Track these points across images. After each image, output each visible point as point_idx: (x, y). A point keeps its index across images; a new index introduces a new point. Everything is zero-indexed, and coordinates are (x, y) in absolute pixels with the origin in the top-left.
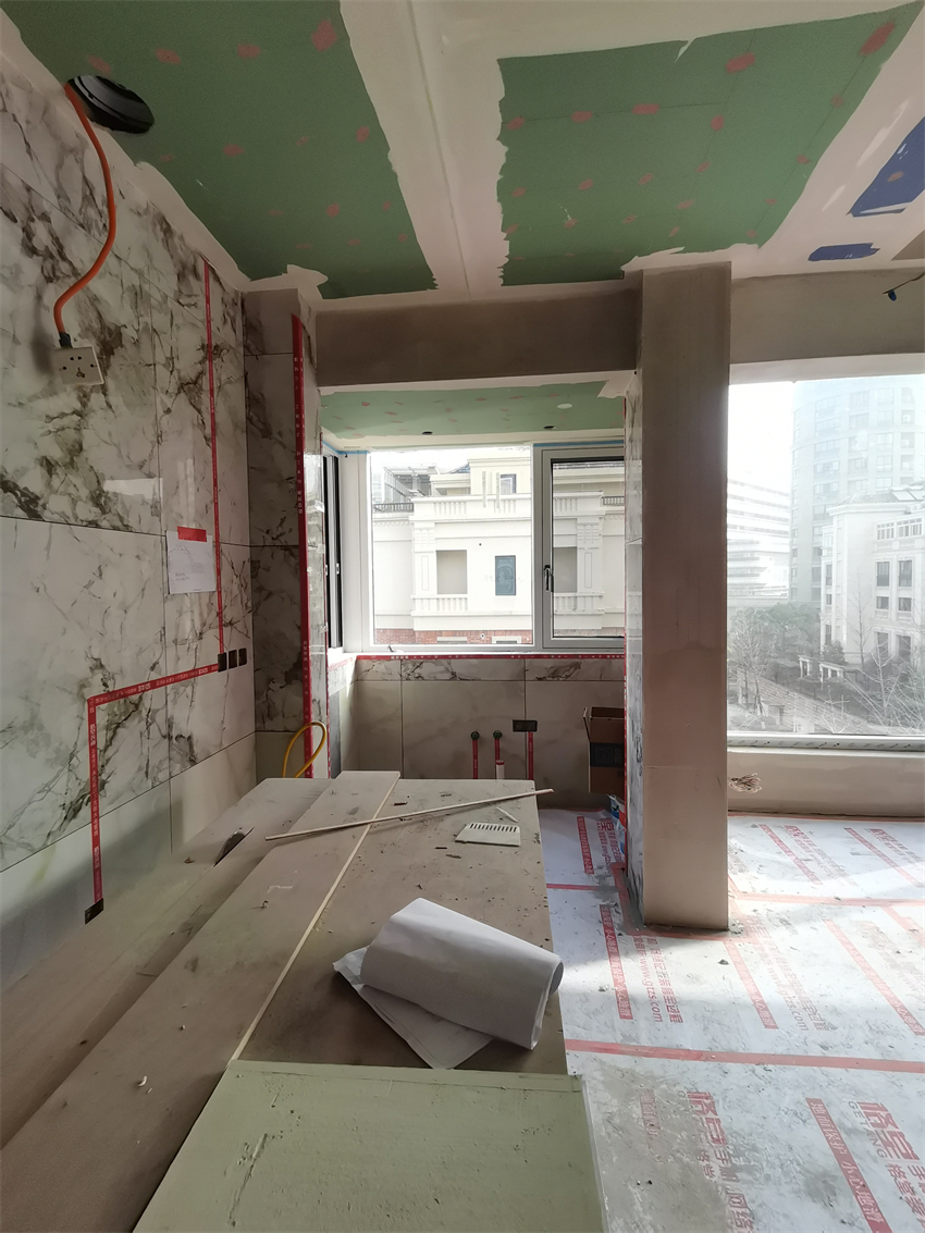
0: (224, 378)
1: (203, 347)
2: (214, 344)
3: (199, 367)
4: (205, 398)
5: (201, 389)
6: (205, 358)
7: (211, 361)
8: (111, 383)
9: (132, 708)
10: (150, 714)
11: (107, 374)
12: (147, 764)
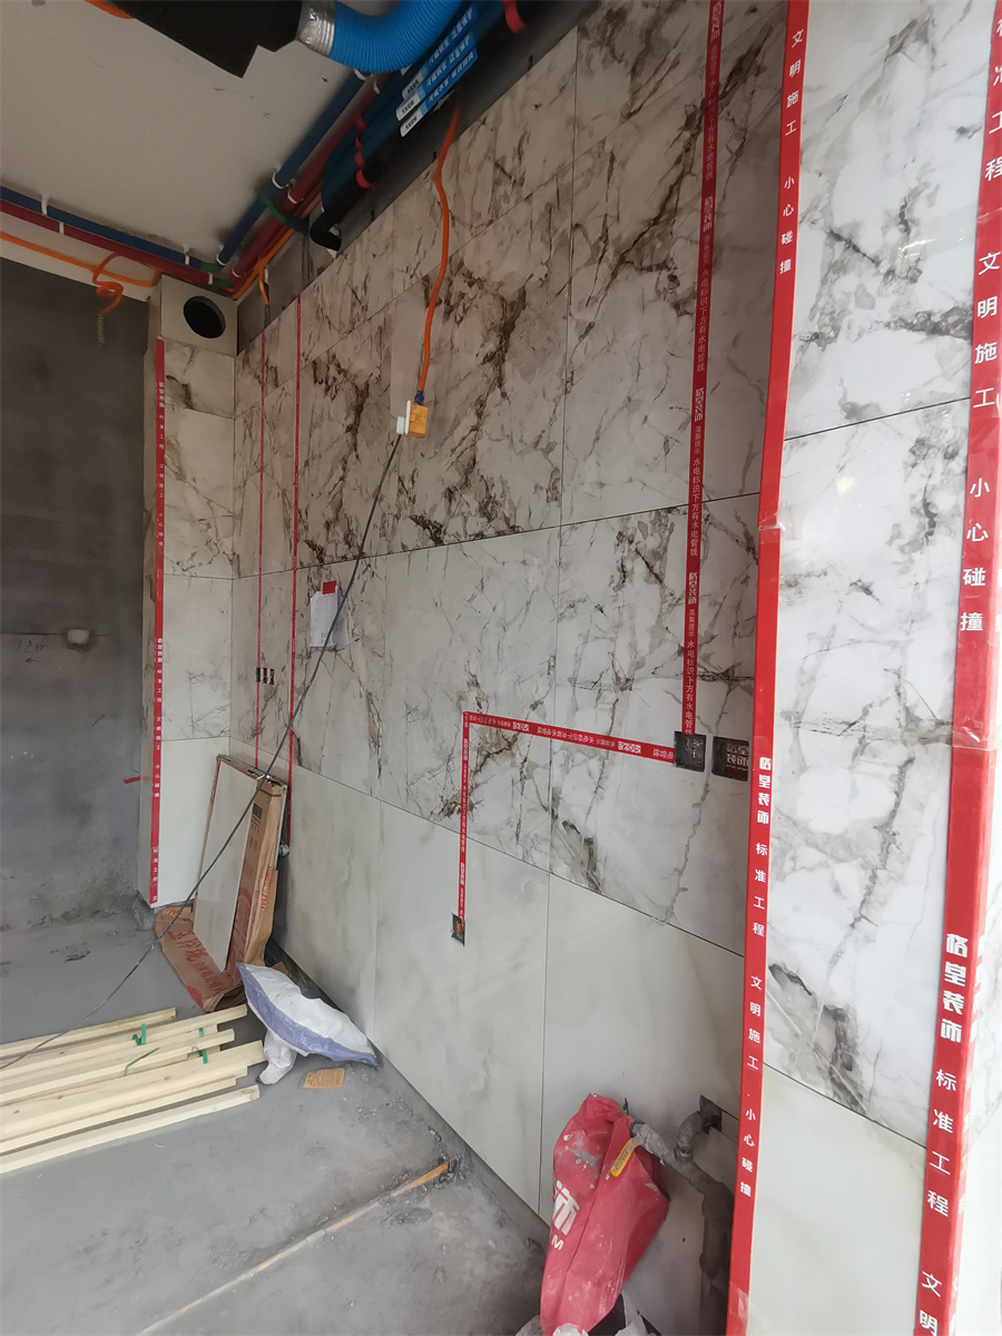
0: (760, 106)
1: (688, 122)
2: (727, 71)
4: (686, 221)
5: (674, 214)
7: (712, 123)
8: (508, 367)
9: (504, 744)
10: (526, 764)
11: (504, 360)
12: (519, 825)
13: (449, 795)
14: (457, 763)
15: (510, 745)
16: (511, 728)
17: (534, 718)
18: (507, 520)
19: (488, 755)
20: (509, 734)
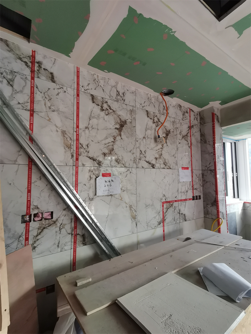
0: (194, 132)
1: (188, 127)
2: (191, 125)
3: (188, 132)
4: (189, 138)
5: (188, 136)
6: (189, 129)
7: (190, 129)
11: (167, 139)
12: (174, 218)
13: (159, 220)
14: (161, 213)
15: (172, 205)
16: (172, 202)
17: (176, 199)
18: (169, 167)
19: (168, 208)
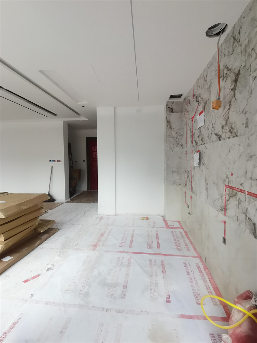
8: (236, 91)
9: (234, 194)
10: (239, 200)
11: (235, 90)
12: (238, 216)
13: (222, 206)
14: (224, 198)
15: (236, 194)
16: (236, 190)
17: (241, 188)
18: (235, 133)
19: (230, 197)
20: (235, 192)
